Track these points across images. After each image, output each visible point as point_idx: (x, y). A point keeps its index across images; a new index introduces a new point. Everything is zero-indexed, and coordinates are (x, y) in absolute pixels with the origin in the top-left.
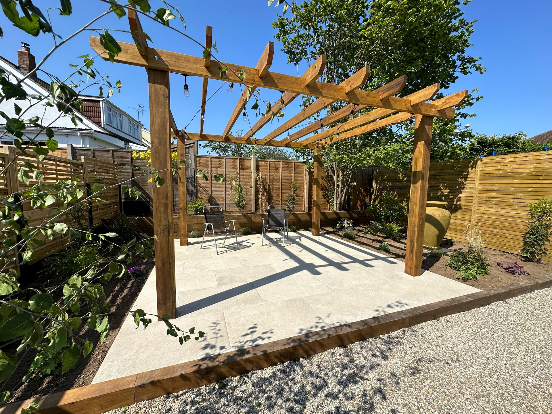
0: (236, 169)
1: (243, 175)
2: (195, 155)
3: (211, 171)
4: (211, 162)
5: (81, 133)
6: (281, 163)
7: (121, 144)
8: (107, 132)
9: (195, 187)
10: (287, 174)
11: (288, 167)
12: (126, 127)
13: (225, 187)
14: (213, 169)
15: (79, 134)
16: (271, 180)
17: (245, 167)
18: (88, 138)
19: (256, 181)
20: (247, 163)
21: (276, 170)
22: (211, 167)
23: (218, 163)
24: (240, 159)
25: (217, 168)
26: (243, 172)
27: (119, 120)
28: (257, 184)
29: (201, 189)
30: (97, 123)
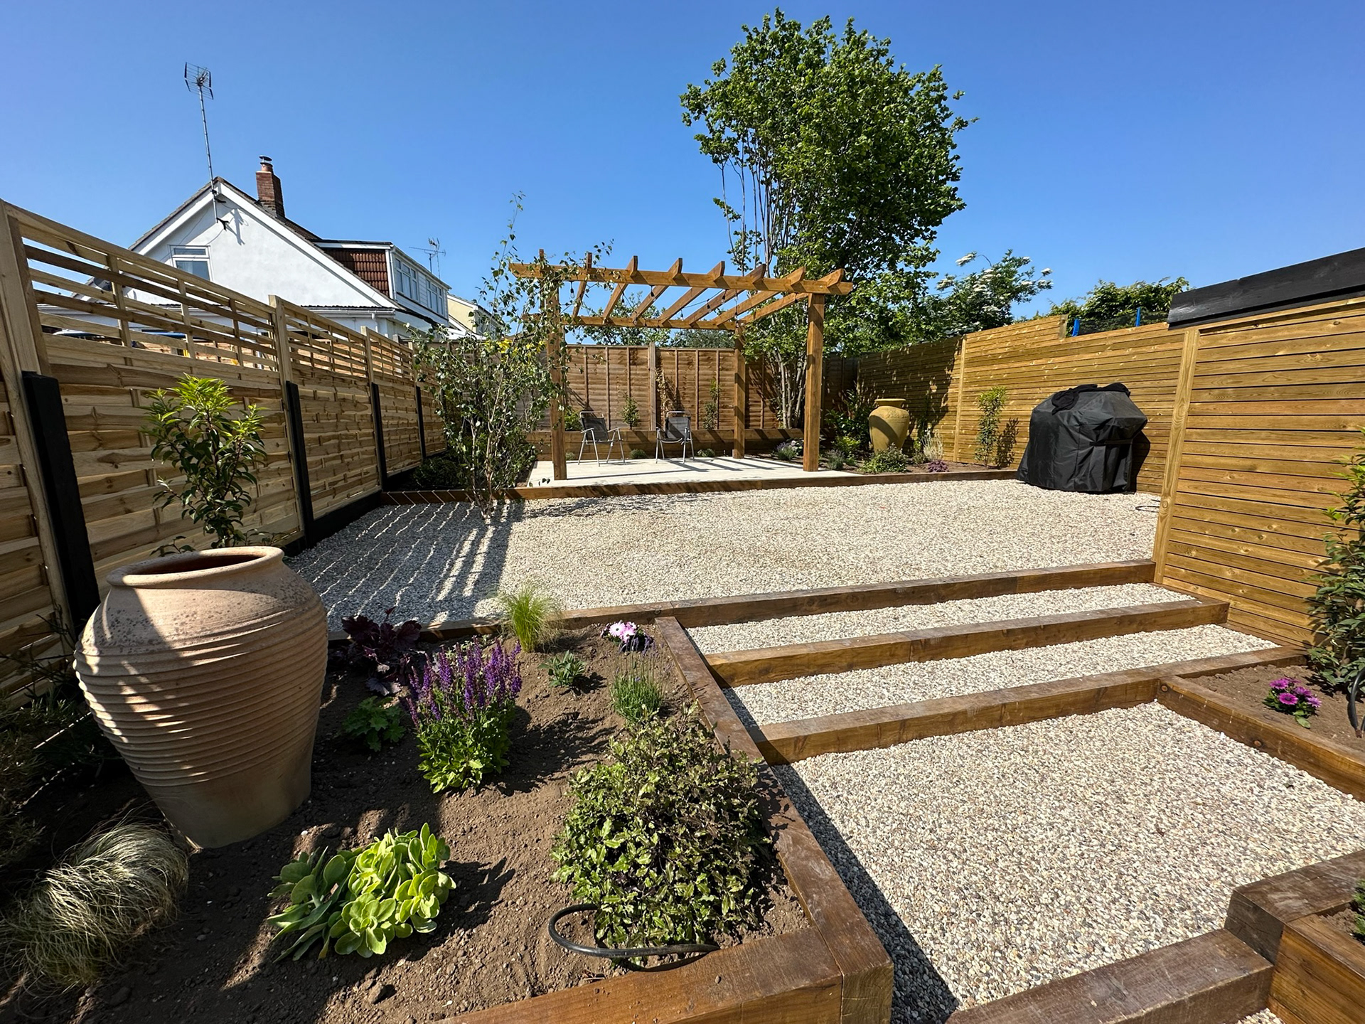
0: (626, 365)
1: (636, 374)
3: (587, 368)
5: (376, 315)
6: (697, 353)
7: (427, 328)
8: (401, 308)
10: (707, 371)
11: (707, 359)
12: (424, 295)
13: (609, 395)
14: (589, 366)
15: (373, 316)
16: (680, 381)
17: (639, 362)
18: (385, 322)
19: (657, 383)
20: (641, 355)
23: (597, 356)
24: (631, 349)
26: (637, 370)
27: (413, 283)
28: (657, 387)
29: (572, 397)
30: (384, 291)
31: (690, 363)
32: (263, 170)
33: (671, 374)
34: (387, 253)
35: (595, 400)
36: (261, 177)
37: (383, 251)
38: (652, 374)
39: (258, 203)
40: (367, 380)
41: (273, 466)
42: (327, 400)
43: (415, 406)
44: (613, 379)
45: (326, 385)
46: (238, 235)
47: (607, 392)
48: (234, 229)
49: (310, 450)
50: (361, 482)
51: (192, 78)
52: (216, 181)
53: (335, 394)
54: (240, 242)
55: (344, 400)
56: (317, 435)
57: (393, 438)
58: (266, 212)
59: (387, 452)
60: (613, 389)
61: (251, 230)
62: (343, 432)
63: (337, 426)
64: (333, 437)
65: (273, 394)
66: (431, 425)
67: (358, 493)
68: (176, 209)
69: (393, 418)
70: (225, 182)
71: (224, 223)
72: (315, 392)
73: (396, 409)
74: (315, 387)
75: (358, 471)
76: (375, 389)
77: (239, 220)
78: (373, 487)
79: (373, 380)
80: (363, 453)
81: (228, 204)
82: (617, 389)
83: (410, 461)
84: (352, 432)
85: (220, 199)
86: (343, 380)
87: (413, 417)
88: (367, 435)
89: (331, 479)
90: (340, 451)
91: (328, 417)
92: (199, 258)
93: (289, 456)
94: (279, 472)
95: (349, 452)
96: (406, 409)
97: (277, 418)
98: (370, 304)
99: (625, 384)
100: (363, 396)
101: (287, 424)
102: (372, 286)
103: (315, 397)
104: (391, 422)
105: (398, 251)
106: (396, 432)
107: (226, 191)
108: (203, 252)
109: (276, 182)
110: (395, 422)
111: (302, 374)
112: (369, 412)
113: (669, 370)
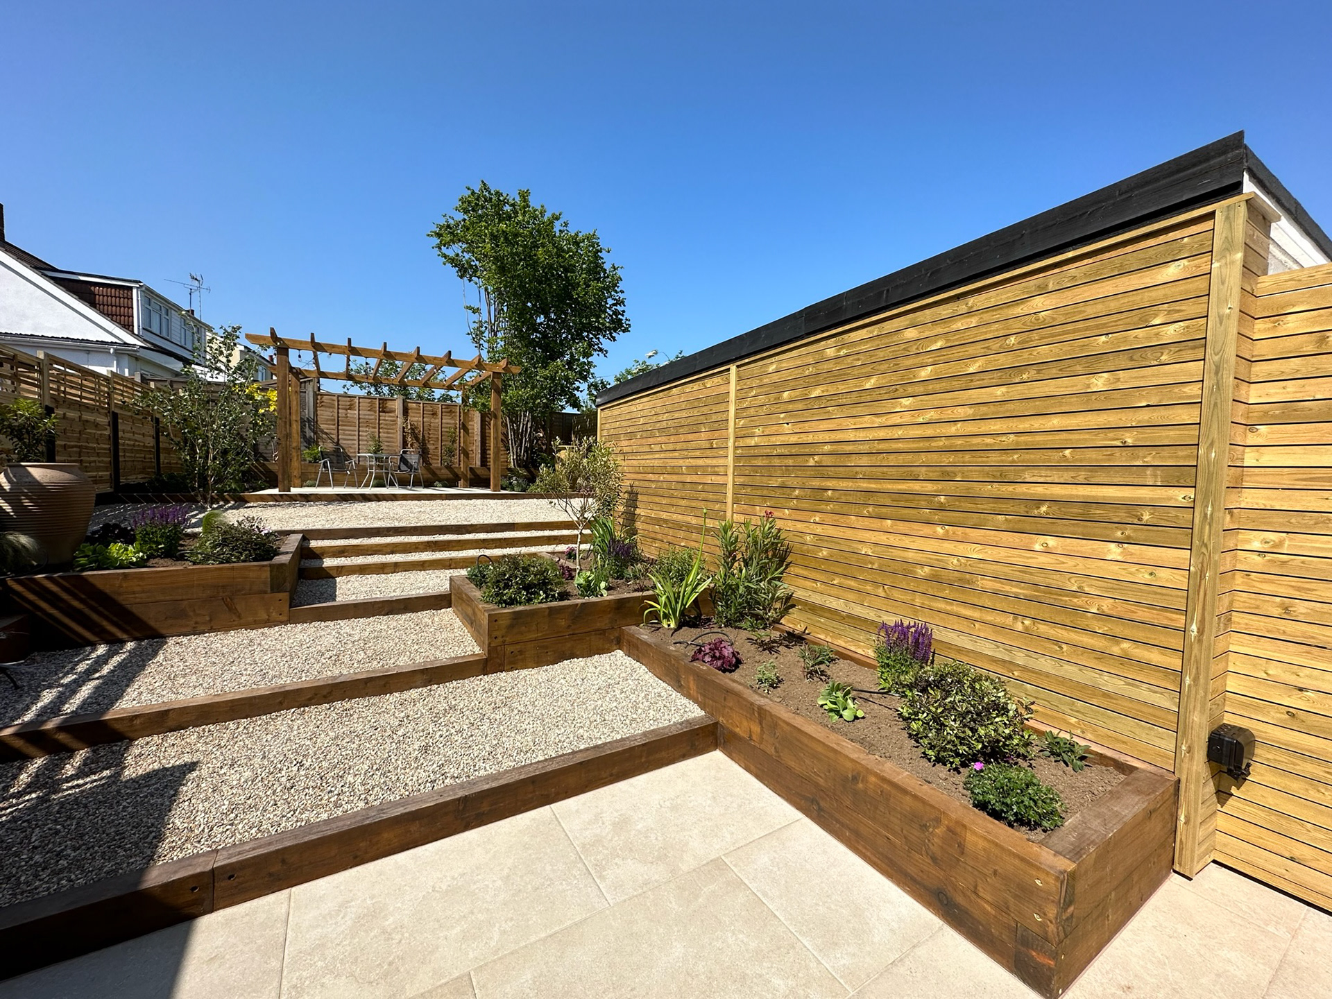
0: (375, 412)
1: (385, 420)
2: (314, 392)
3: (338, 413)
4: (338, 401)
5: (116, 350)
6: (440, 406)
7: (178, 366)
8: (149, 345)
9: (315, 433)
10: (449, 421)
11: (450, 412)
12: (177, 333)
13: (359, 435)
14: (340, 411)
15: (112, 351)
16: (425, 428)
17: (388, 410)
18: (126, 358)
19: (404, 428)
20: (390, 405)
21: (433, 414)
22: (338, 408)
23: (349, 403)
24: (380, 399)
25: (346, 410)
26: (385, 416)
27: (164, 321)
28: (404, 432)
29: (324, 436)
30: (128, 327)
31: (434, 414)
33: (418, 421)
34: (135, 291)
35: (345, 439)
37: (131, 288)
38: (400, 421)
40: (109, 409)
42: (74, 420)
43: (153, 432)
44: (363, 422)
45: (74, 409)
47: (357, 433)
49: (58, 452)
50: (96, 482)
53: (80, 417)
55: (87, 421)
56: (64, 443)
57: (127, 454)
59: (122, 465)
60: (363, 431)
62: (84, 444)
63: (79, 439)
64: (76, 446)
66: (169, 451)
69: (129, 440)
72: (64, 414)
73: (134, 433)
74: (65, 410)
75: (95, 474)
76: (115, 417)
78: (106, 488)
79: (113, 409)
80: (99, 462)
82: (366, 431)
83: (143, 476)
84: (91, 445)
86: (87, 407)
87: (150, 442)
88: (105, 449)
90: (80, 456)
91: (73, 432)
95: (88, 459)
96: (143, 435)
98: (110, 339)
99: (375, 428)
100: (104, 420)
102: (112, 320)
103: (65, 417)
104: (128, 442)
105: (148, 289)
106: (131, 451)
110: (132, 443)
111: (58, 402)
112: (108, 432)
113: (415, 418)
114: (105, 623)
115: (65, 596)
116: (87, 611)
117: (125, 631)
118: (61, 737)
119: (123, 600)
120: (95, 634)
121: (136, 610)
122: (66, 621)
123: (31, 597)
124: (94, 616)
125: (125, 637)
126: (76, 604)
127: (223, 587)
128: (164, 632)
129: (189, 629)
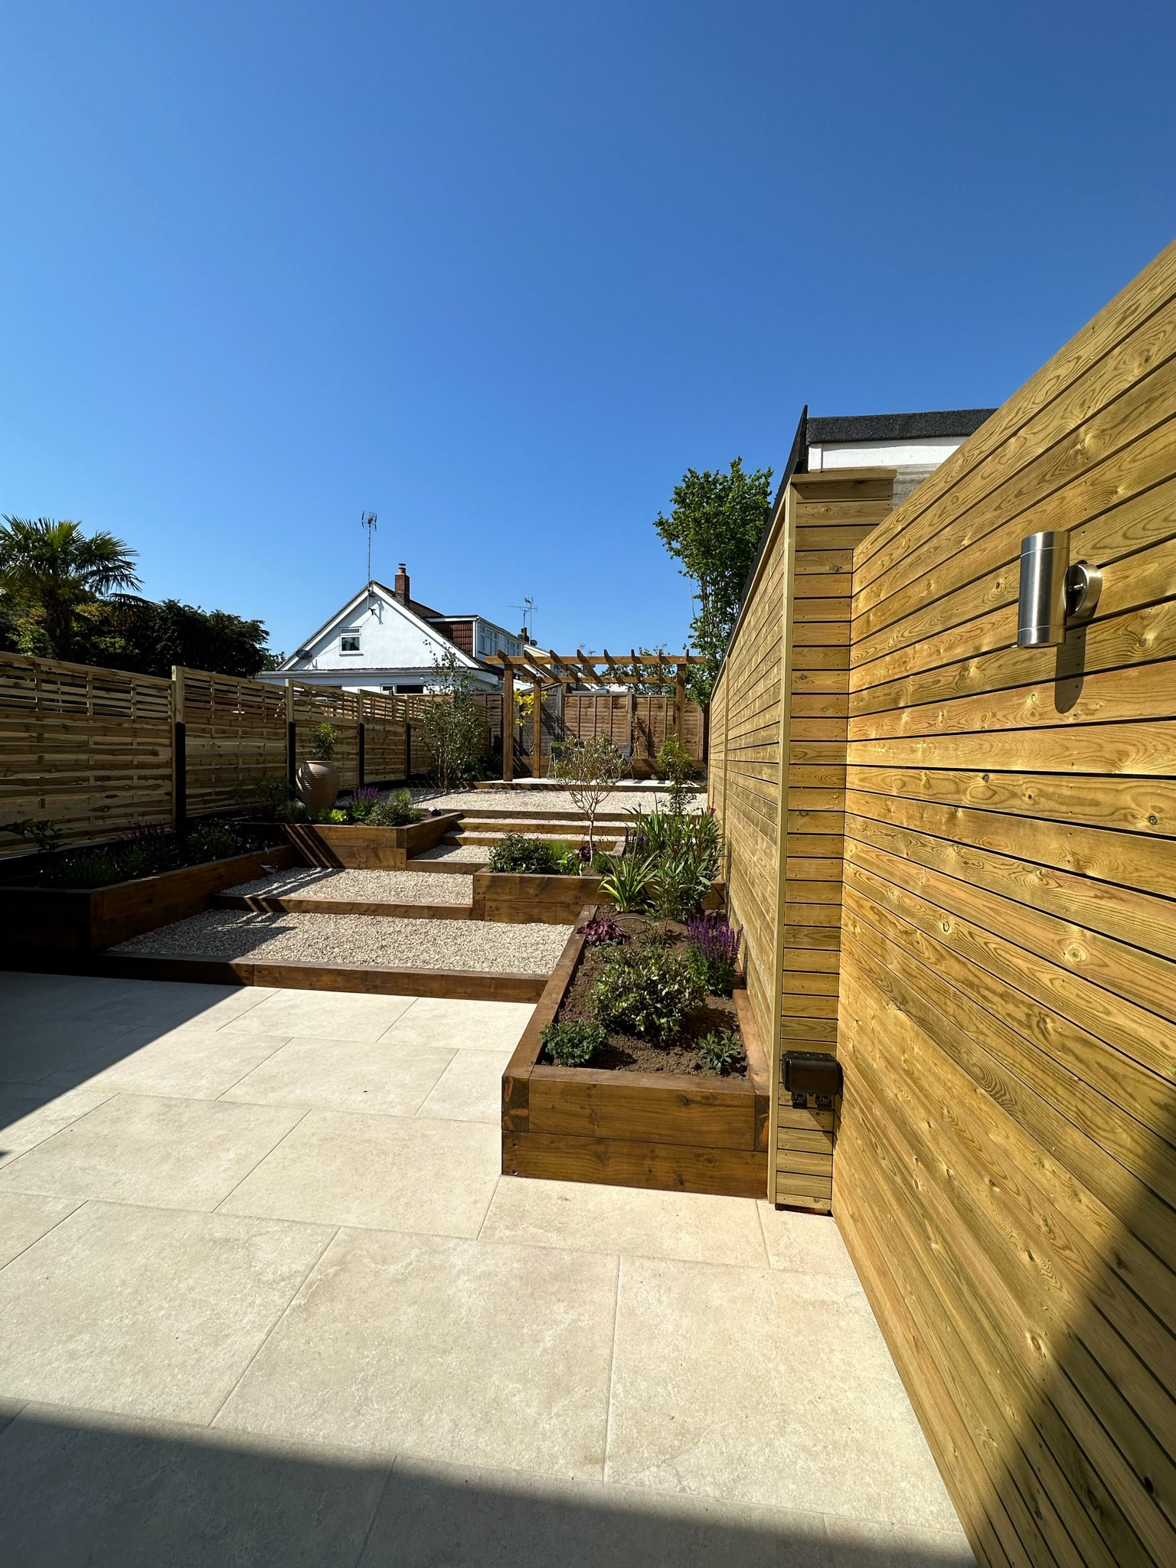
0: (609, 708)
1: (617, 716)
2: (563, 695)
3: (580, 711)
6: (665, 699)
9: (562, 730)
13: (595, 731)
16: (651, 722)
17: (620, 706)
19: (632, 722)
20: (621, 701)
22: (580, 708)
23: (588, 702)
25: (586, 708)
26: (618, 712)
28: (632, 726)
29: (568, 732)
31: (660, 707)
32: (400, 573)
33: (645, 715)
34: (474, 623)
35: (584, 735)
36: (398, 577)
37: (472, 622)
38: (629, 715)
39: (393, 594)
40: (405, 723)
41: (350, 756)
42: (380, 730)
44: (599, 719)
45: (380, 724)
46: (380, 618)
47: (594, 729)
48: (378, 613)
49: (367, 752)
50: (393, 772)
51: (366, 520)
52: (371, 584)
53: (384, 729)
54: (381, 622)
55: (389, 731)
56: (372, 746)
57: (417, 753)
58: (398, 601)
59: (412, 760)
60: (599, 727)
61: (388, 614)
62: (387, 747)
63: (383, 743)
64: (380, 748)
65: (354, 728)
67: (391, 777)
68: (345, 604)
69: (418, 742)
70: (377, 583)
71: (372, 610)
74: (374, 725)
75: (393, 767)
77: (381, 608)
78: (402, 777)
79: (408, 722)
80: (397, 758)
81: (376, 598)
82: (601, 727)
84: (392, 747)
85: (372, 595)
86: (389, 722)
88: (401, 750)
89: (377, 767)
90: (384, 755)
91: (379, 739)
92: (354, 635)
93: (357, 754)
94: (352, 759)
95: (389, 756)
97: (355, 738)
99: (608, 724)
100: (401, 730)
101: (358, 740)
103: (373, 730)
104: (418, 744)
105: (483, 621)
106: (416, 750)
107: (376, 590)
108: (357, 631)
109: (407, 579)
110: (421, 745)
111: (368, 720)
112: (404, 738)
113: (642, 712)
114: (321, 856)
115: (306, 837)
116: (314, 847)
117: (329, 862)
118: (264, 904)
119: (329, 843)
120: (317, 861)
121: (334, 850)
122: (306, 851)
123: (294, 836)
124: (317, 851)
125: (328, 865)
126: (310, 842)
127: (373, 841)
128: (345, 865)
129: (356, 865)
